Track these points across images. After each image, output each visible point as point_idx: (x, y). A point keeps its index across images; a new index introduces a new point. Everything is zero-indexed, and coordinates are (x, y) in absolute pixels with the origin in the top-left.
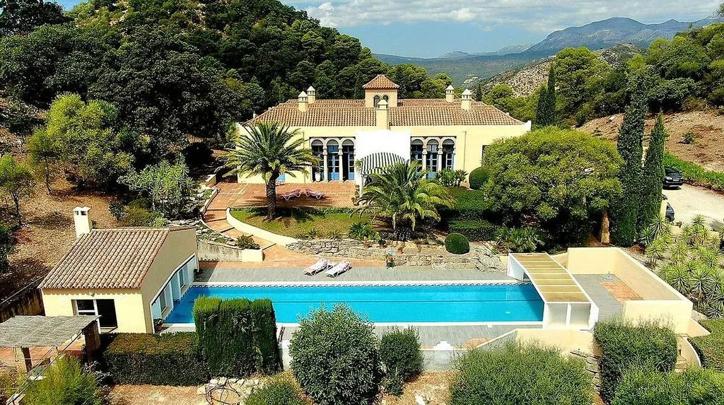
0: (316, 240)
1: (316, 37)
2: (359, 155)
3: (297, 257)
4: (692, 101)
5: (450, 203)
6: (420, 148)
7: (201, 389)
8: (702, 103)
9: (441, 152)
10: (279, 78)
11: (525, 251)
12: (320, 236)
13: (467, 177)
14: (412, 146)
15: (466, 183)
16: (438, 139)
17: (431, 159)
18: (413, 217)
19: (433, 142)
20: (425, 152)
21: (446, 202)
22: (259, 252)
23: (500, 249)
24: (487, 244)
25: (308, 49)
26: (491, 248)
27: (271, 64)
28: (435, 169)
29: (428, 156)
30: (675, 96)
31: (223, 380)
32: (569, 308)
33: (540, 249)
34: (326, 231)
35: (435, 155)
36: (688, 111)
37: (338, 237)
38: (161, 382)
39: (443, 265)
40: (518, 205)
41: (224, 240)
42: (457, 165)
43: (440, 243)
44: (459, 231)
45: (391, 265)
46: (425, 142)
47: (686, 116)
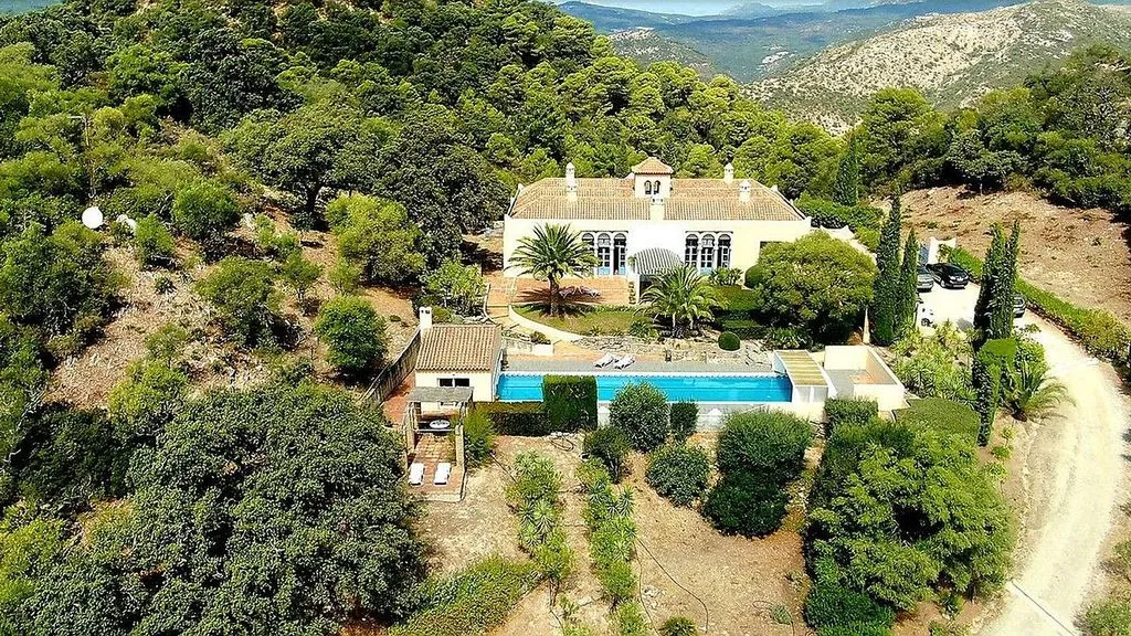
0: (599, 337)
1: (525, 22)
2: (631, 250)
3: (584, 352)
4: (1016, 179)
5: (724, 304)
6: (695, 242)
7: (547, 438)
8: (1026, 182)
9: (716, 248)
10: (471, 91)
11: (789, 348)
12: (603, 333)
13: (743, 277)
14: (687, 240)
15: (741, 282)
16: (714, 234)
17: (706, 255)
18: (690, 317)
19: (709, 237)
20: (700, 248)
21: (720, 304)
22: (551, 346)
23: (769, 346)
24: (757, 342)
25: (513, 41)
26: (760, 345)
27: (457, 67)
28: (709, 265)
29: (703, 251)
30: (996, 173)
31: (560, 433)
32: (812, 390)
33: (802, 346)
34: (607, 329)
35: (710, 250)
36: (1010, 191)
37: (621, 335)
38: (517, 434)
39: (715, 361)
40: (783, 308)
41: (515, 335)
42: (733, 264)
43: (713, 341)
44: (731, 330)
45: (668, 359)
46: (700, 237)
47: (1009, 197)
